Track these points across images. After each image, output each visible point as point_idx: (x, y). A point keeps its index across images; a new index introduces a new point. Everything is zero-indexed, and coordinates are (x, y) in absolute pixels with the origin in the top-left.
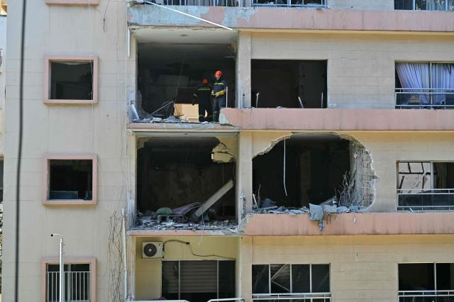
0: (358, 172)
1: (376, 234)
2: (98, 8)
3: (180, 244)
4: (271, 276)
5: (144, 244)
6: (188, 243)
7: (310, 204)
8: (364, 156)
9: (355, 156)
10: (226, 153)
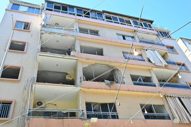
0: (118, 77)
1: (129, 91)
2: (30, 32)
3: (52, 105)
4: (93, 107)
5: (37, 101)
6: (56, 105)
7: (105, 80)
8: (119, 72)
9: (116, 72)
10: (71, 77)
